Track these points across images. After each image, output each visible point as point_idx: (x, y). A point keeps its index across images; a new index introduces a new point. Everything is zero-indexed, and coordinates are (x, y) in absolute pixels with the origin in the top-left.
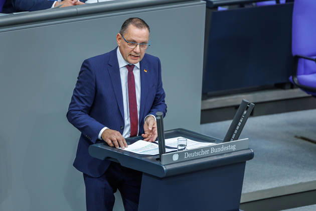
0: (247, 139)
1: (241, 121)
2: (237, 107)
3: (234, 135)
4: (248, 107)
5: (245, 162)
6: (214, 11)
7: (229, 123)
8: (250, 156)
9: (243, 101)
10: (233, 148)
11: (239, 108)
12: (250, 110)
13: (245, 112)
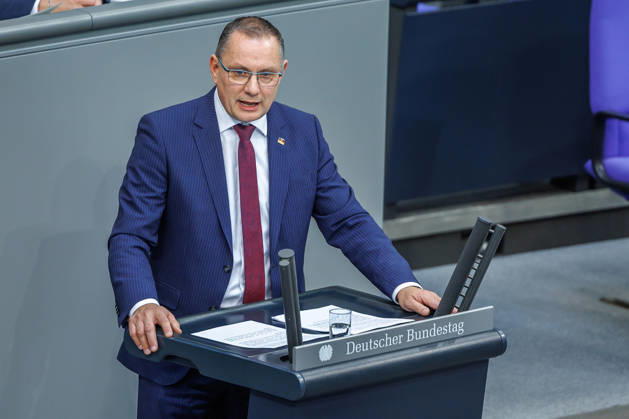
0: (491, 307)
1: (476, 266)
2: (465, 234)
3: (460, 299)
4: (490, 234)
5: (487, 361)
6: (410, 13)
7: (448, 271)
8: (498, 348)
9: (479, 220)
10: (459, 329)
11: (471, 236)
12: (496, 241)
13: (485, 246)
